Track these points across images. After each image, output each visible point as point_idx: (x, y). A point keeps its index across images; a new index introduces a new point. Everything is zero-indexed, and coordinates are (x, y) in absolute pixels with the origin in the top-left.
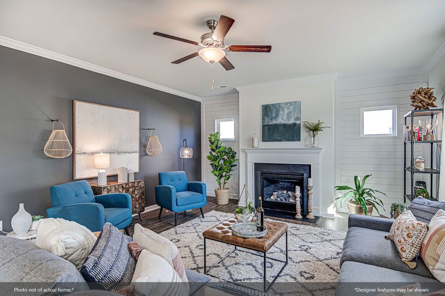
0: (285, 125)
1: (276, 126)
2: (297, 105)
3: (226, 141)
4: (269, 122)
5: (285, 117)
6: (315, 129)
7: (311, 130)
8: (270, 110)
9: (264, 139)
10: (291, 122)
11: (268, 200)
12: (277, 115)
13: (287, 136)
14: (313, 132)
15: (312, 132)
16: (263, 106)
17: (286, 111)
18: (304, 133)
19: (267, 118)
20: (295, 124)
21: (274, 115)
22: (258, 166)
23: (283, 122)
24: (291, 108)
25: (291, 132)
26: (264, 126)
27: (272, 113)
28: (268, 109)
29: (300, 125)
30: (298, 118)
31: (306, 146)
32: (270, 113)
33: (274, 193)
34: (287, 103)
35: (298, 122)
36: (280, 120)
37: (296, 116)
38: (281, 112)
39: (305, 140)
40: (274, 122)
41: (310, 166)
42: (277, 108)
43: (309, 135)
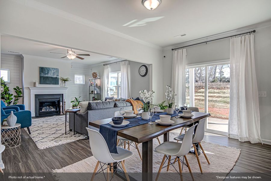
0: (52, 78)
1: (47, 77)
2: (57, 70)
5: (52, 74)
6: (65, 81)
7: (64, 81)
8: (44, 70)
9: (40, 83)
10: (55, 76)
11: (41, 111)
12: (48, 73)
13: (53, 83)
16: (40, 67)
17: (52, 72)
18: (60, 82)
19: (42, 74)
20: (56, 78)
21: (47, 73)
22: (36, 96)
23: (51, 76)
24: (55, 71)
25: (55, 81)
26: (40, 77)
27: (45, 71)
28: (43, 69)
29: (58, 78)
30: (58, 75)
31: (61, 87)
32: (44, 71)
33: (44, 108)
34: (53, 68)
35: (58, 77)
36: (49, 75)
37: (57, 74)
38: (50, 72)
39: (60, 84)
40: (46, 76)
41: (63, 94)
42: (48, 70)
43: (62, 83)
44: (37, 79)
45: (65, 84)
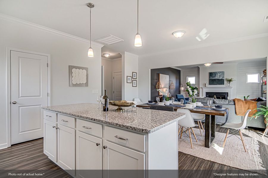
0: (218, 79)
1: (215, 79)
2: (223, 73)
3: (193, 85)
4: (211, 78)
5: (218, 77)
6: (230, 81)
9: (210, 84)
10: (221, 78)
12: (215, 76)
13: (219, 83)
15: (229, 82)
16: (210, 73)
17: (219, 75)
18: (225, 82)
20: (222, 79)
22: (207, 93)
24: (221, 74)
25: (221, 82)
26: (210, 80)
27: (213, 75)
29: (224, 79)
30: (223, 77)
31: (226, 86)
32: (212, 75)
34: (219, 72)
35: (223, 78)
36: (216, 78)
37: (223, 76)
38: (217, 75)
39: (226, 84)
40: (214, 78)
41: (228, 93)
42: (215, 73)
43: (228, 83)
44: (207, 82)
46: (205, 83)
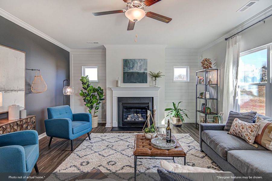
0: (138, 73)
1: (132, 73)
2: (145, 61)
3: (93, 82)
4: (127, 70)
5: (138, 68)
6: (156, 76)
7: (154, 77)
8: (129, 63)
9: (125, 81)
10: (142, 71)
11: (126, 120)
12: (133, 66)
13: (139, 80)
14: (155, 78)
16: (124, 60)
17: (139, 64)
18: (149, 79)
19: (126, 68)
20: (144, 73)
21: (132, 67)
22: (120, 99)
23: (137, 71)
24: (142, 63)
25: (141, 78)
26: (124, 73)
27: (130, 65)
28: (127, 62)
29: (147, 73)
30: (146, 69)
31: (150, 86)
32: (128, 65)
33: (129, 116)
34: (139, 60)
35: (146, 72)
36: (135, 70)
38: (136, 65)
39: (150, 82)
40: (131, 71)
41: (153, 98)
42: (134, 62)
43: (152, 80)
44: (120, 77)
45: (156, 82)
46: (117, 79)
